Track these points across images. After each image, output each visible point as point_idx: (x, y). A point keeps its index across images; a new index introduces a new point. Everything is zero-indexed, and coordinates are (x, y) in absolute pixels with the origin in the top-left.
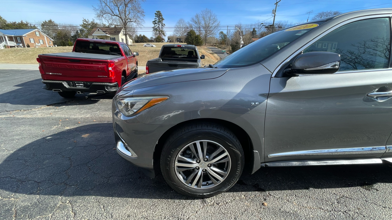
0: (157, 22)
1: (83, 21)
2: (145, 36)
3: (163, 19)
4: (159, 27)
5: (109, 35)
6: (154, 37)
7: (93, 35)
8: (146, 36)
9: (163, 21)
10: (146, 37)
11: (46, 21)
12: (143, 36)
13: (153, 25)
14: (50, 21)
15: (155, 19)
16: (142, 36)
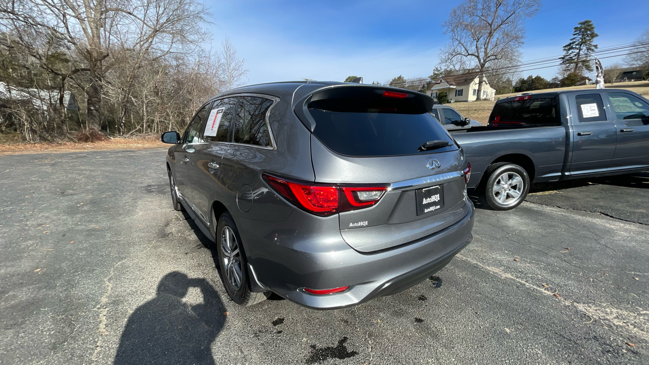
0: (576, 45)
1: (434, 70)
2: (540, 77)
3: (593, 35)
4: (578, 54)
5: (455, 87)
6: (561, 77)
7: (432, 89)
8: (542, 77)
9: (595, 39)
10: (542, 79)
11: (395, 79)
12: (536, 78)
13: (564, 53)
14: (400, 78)
15: (571, 40)
16: (534, 78)
